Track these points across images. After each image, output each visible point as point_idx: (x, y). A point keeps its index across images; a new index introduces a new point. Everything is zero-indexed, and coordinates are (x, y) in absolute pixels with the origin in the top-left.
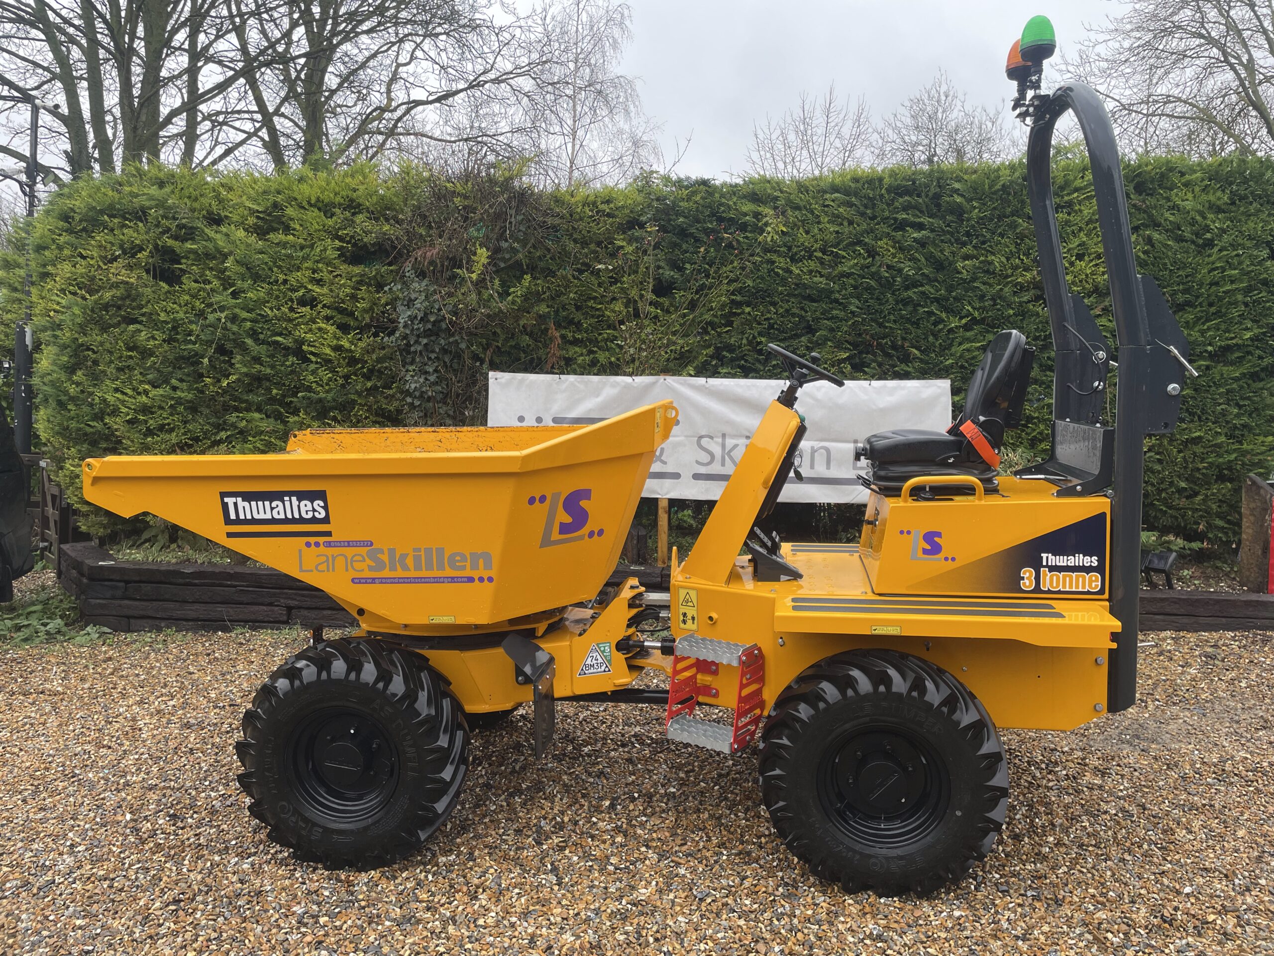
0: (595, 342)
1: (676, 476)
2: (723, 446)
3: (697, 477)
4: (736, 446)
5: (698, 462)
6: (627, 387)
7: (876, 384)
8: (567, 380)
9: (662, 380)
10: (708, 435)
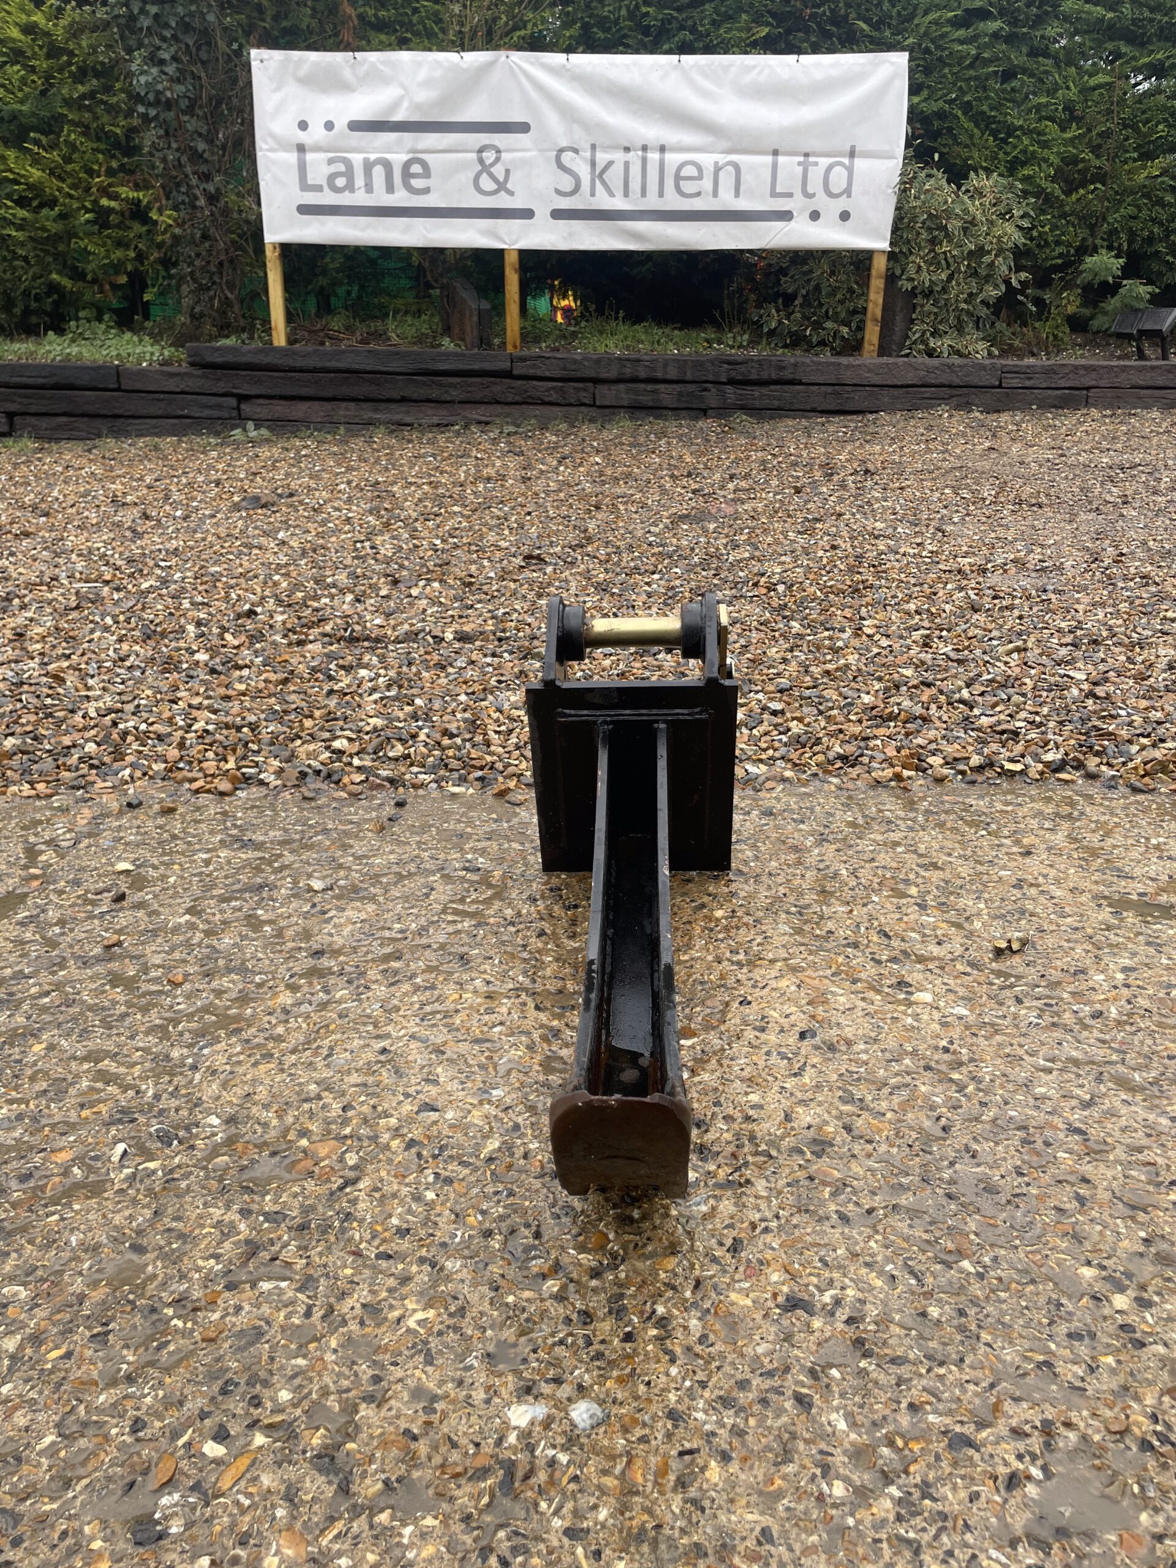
1: (528, 214)
2: (593, 164)
3: (557, 214)
4: (610, 163)
5: (558, 192)
6: (453, 67)
7: (807, 59)
8: (365, 61)
9: (504, 58)
10: (572, 147)
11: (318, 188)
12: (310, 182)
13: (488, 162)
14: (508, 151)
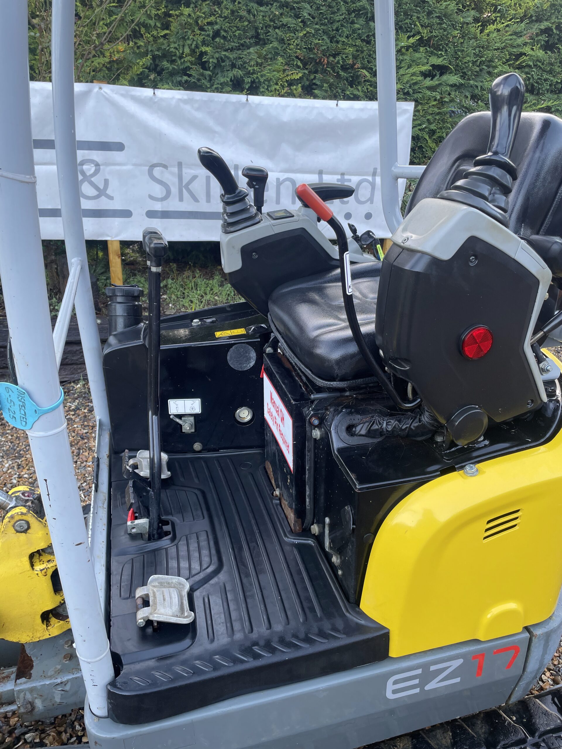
1: (126, 214)
2: (180, 177)
3: (151, 214)
4: (195, 177)
5: (151, 197)
7: (344, 104)
9: (96, 89)
10: (161, 164)
13: (88, 173)
14: (107, 164)
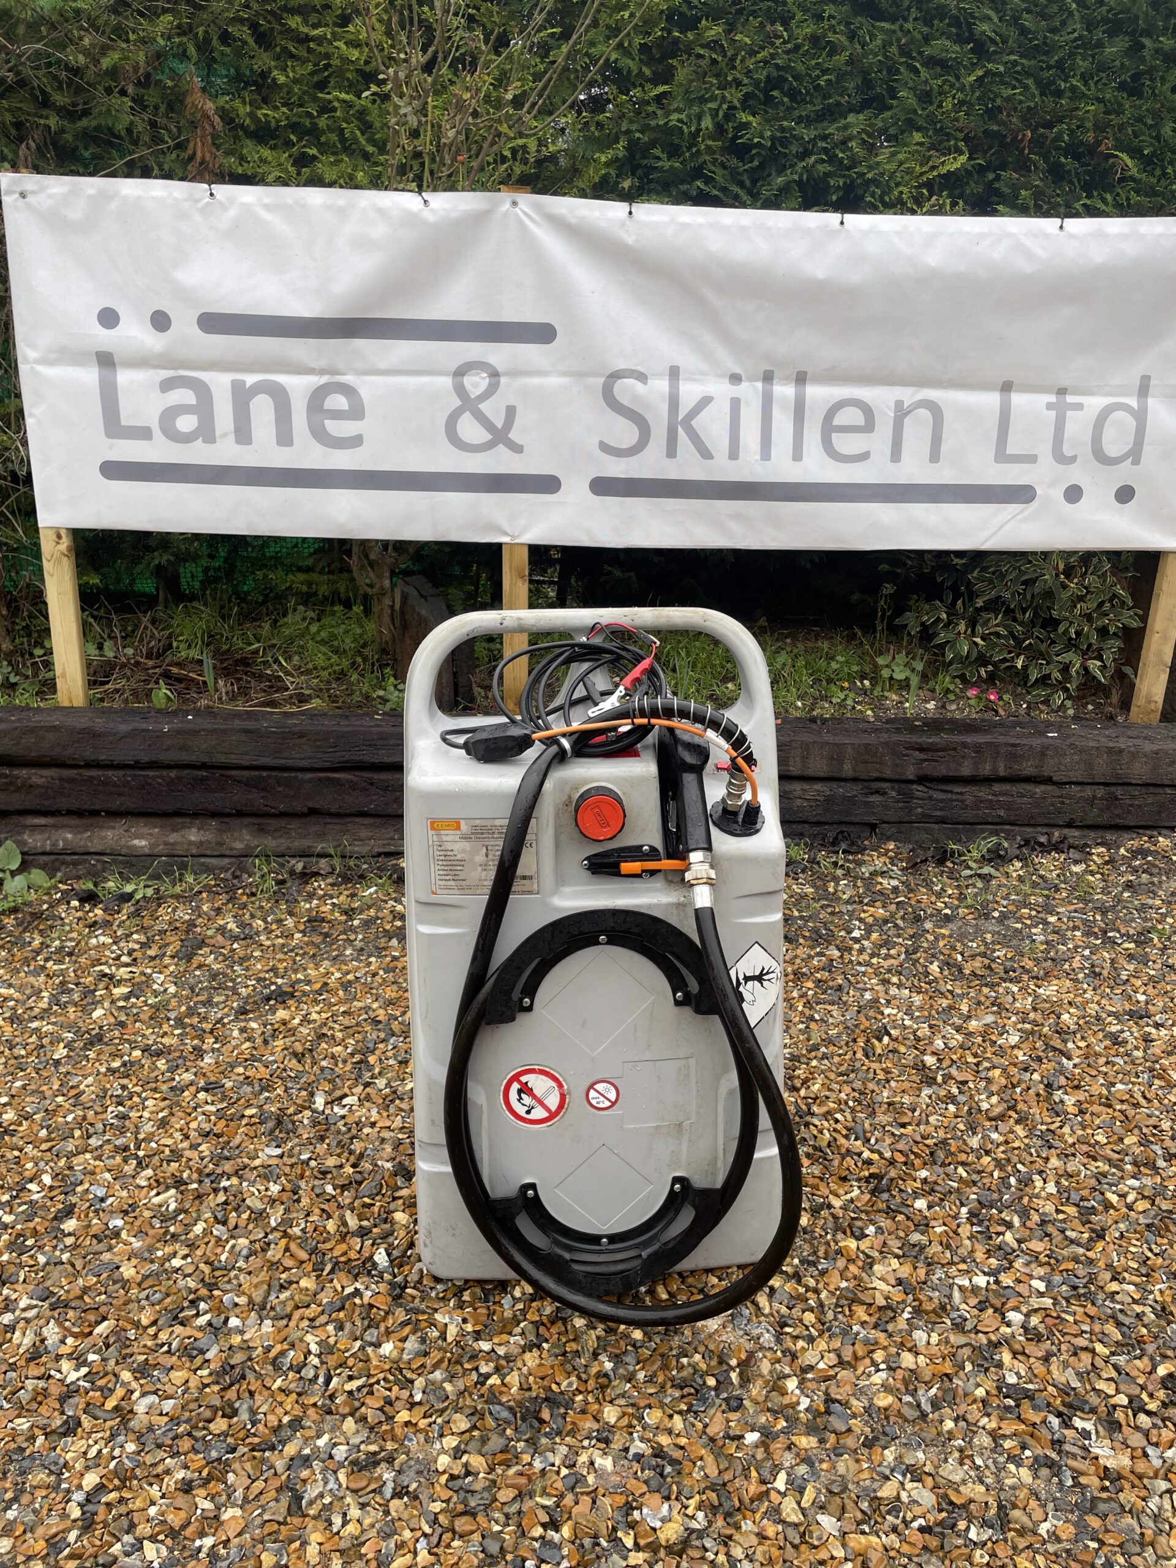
0: (313, 133)
1: (548, 484)
2: (674, 402)
3: (602, 486)
4: (706, 401)
5: (605, 447)
6: (410, 219)
7: (1077, 226)
8: (232, 201)
9: (506, 206)
10: (634, 371)
11: (144, 433)
12: (124, 422)
13: (474, 393)
14: (514, 373)
